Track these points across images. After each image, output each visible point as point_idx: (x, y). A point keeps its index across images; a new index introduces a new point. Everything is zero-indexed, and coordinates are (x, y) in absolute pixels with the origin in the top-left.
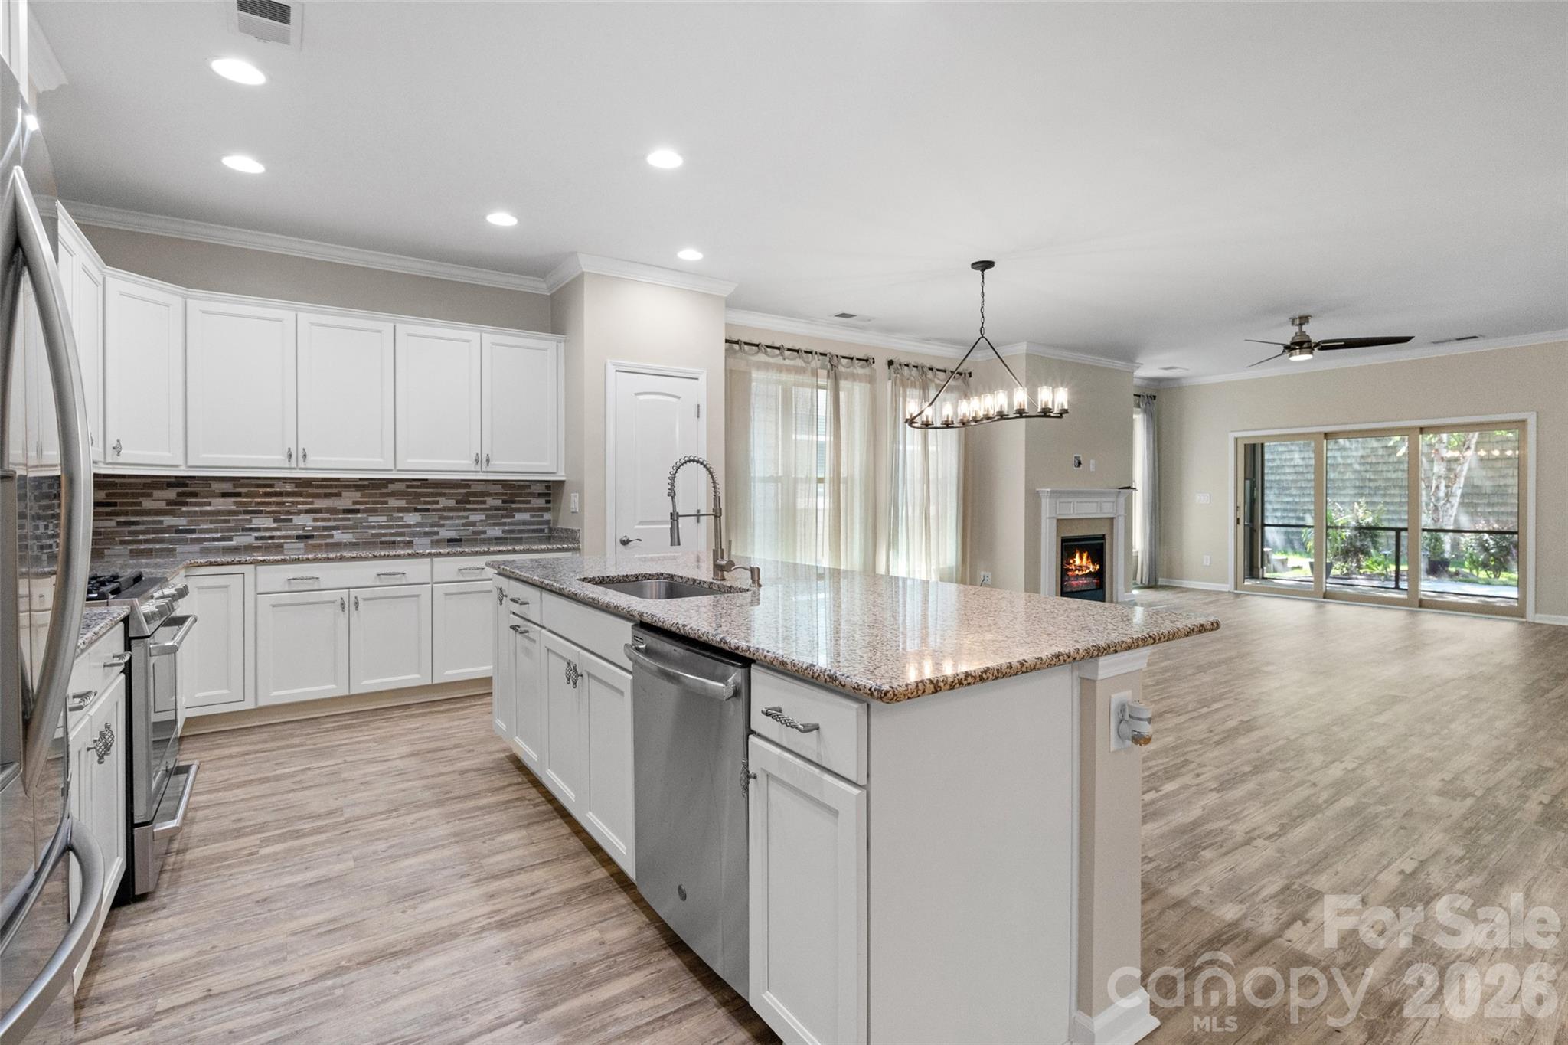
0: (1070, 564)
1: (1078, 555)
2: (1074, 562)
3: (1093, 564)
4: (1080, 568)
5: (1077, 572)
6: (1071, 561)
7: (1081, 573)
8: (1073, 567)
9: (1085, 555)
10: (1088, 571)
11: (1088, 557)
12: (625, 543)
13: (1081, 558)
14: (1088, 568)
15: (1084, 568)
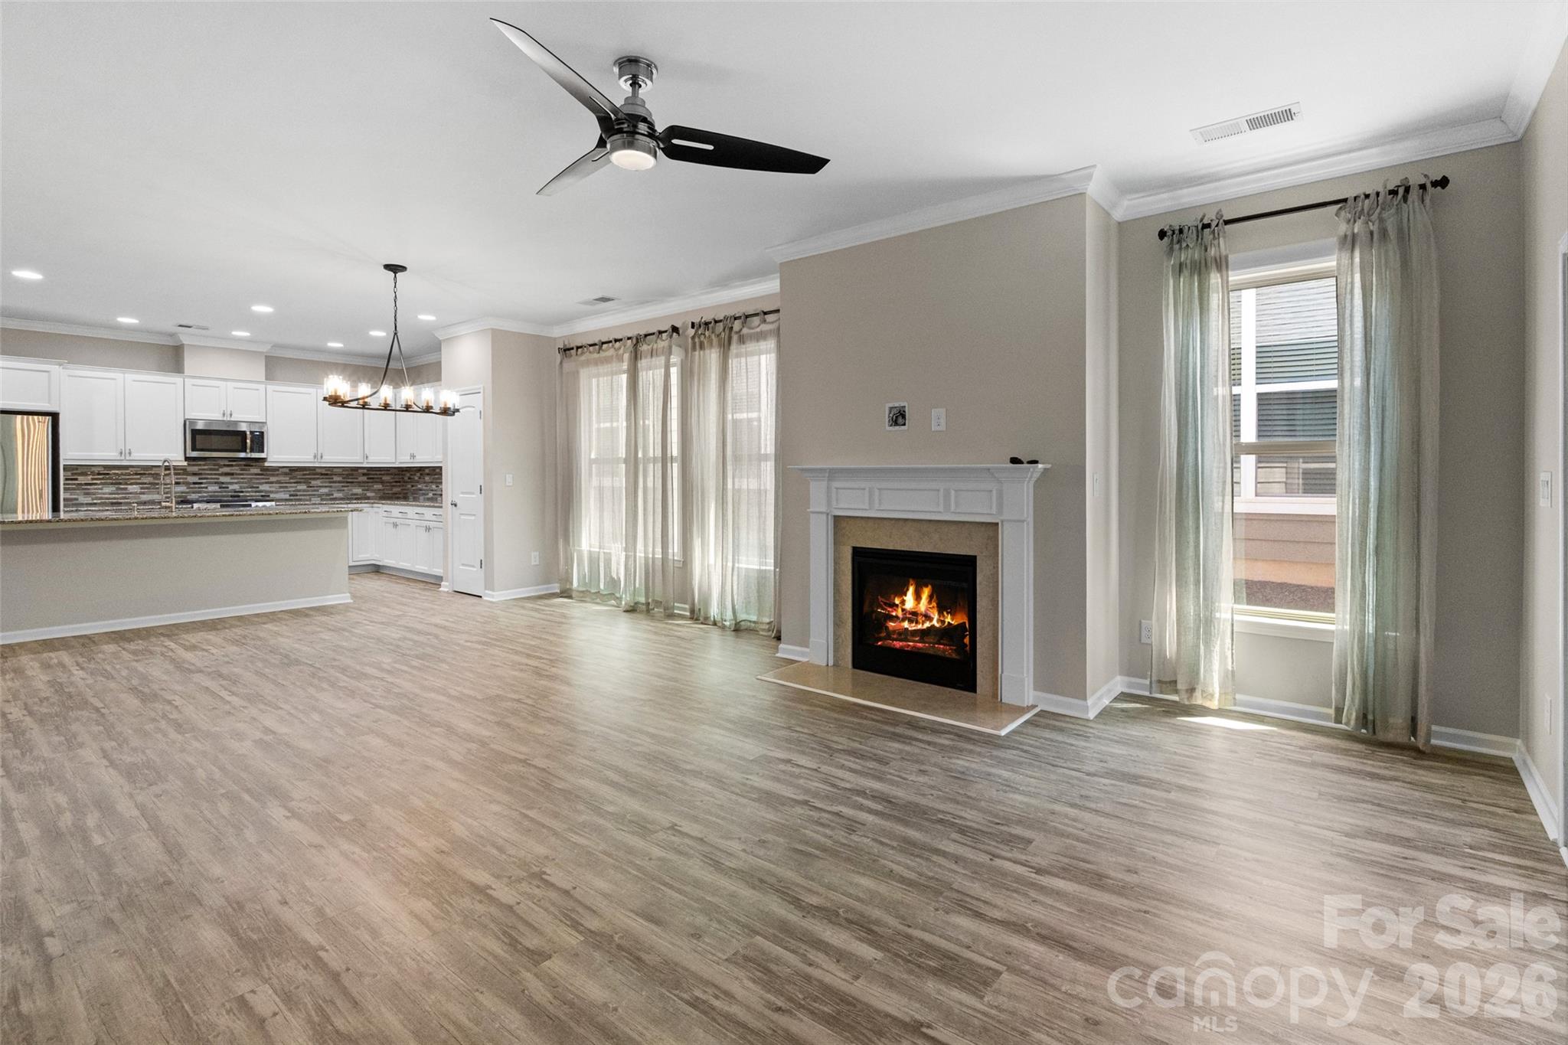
0: (894, 606)
1: (911, 589)
2: (903, 602)
3: (940, 613)
4: (913, 616)
5: (906, 624)
6: (897, 601)
7: (913, 627)
8: (900, 613)
9: (926, 593)
10: (927, 625)
11: (931, 597)
12: (456, 505)
13: (918, 597)
14: (928, 618)
15: (920, 619)
